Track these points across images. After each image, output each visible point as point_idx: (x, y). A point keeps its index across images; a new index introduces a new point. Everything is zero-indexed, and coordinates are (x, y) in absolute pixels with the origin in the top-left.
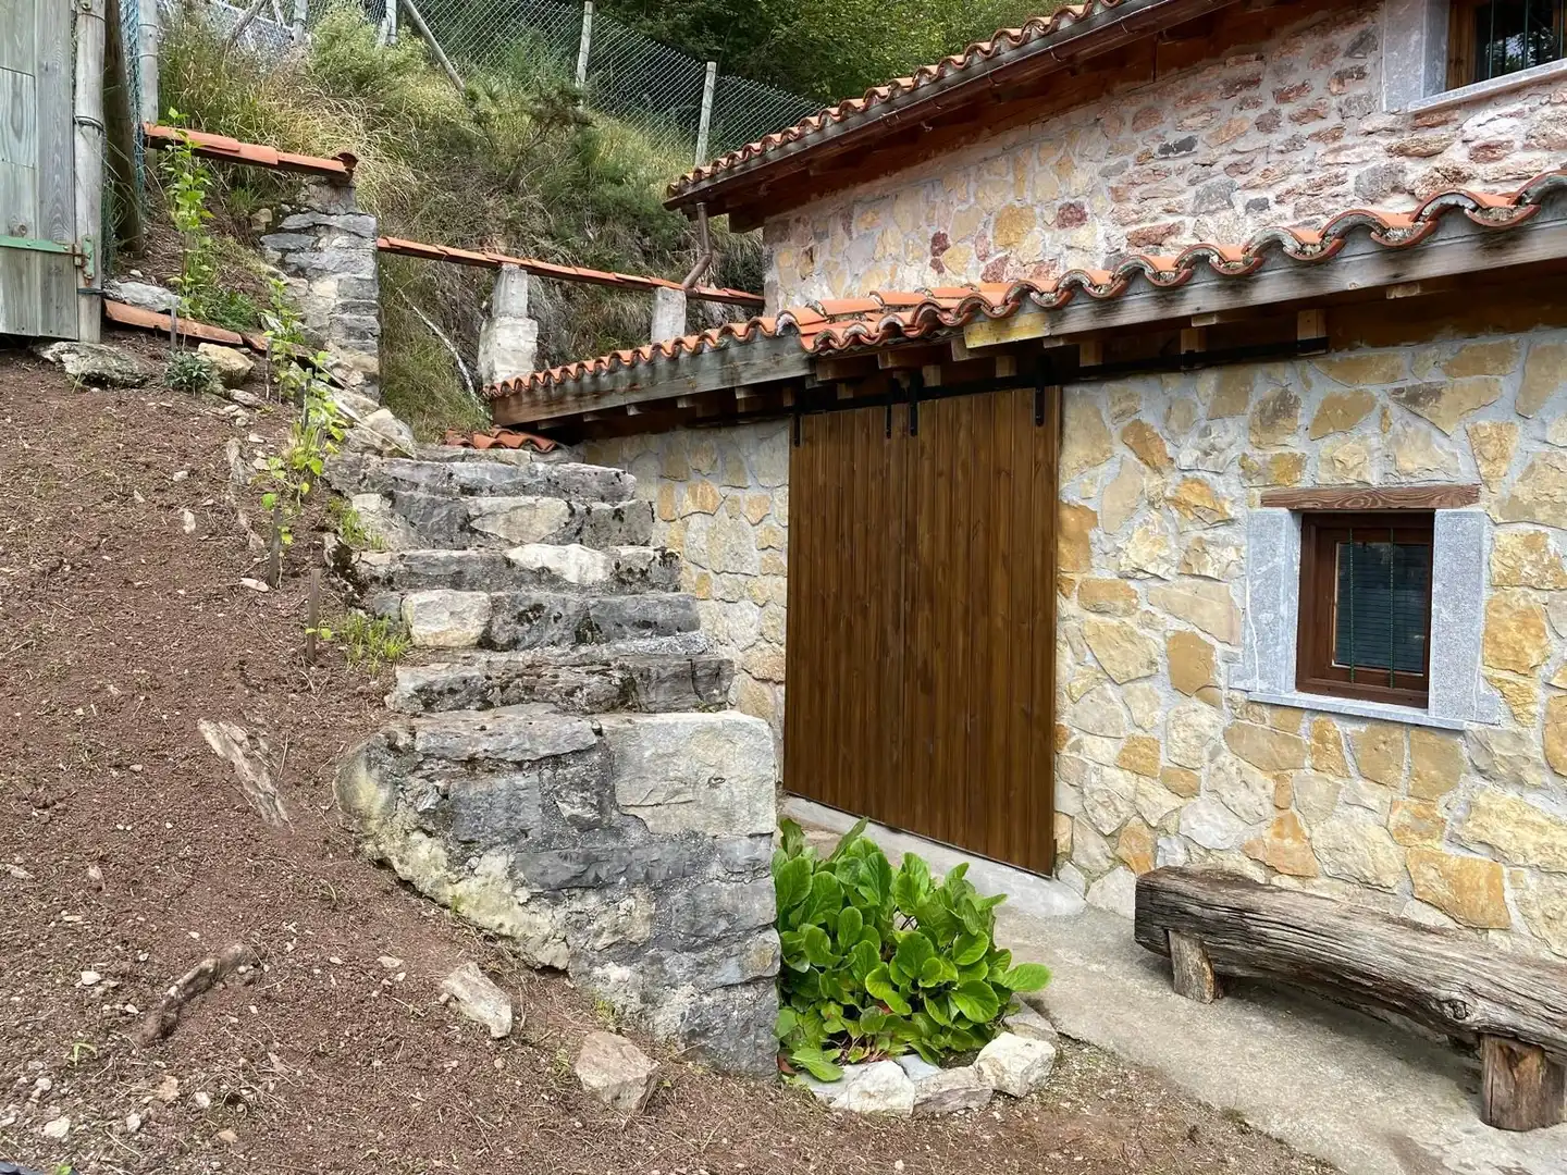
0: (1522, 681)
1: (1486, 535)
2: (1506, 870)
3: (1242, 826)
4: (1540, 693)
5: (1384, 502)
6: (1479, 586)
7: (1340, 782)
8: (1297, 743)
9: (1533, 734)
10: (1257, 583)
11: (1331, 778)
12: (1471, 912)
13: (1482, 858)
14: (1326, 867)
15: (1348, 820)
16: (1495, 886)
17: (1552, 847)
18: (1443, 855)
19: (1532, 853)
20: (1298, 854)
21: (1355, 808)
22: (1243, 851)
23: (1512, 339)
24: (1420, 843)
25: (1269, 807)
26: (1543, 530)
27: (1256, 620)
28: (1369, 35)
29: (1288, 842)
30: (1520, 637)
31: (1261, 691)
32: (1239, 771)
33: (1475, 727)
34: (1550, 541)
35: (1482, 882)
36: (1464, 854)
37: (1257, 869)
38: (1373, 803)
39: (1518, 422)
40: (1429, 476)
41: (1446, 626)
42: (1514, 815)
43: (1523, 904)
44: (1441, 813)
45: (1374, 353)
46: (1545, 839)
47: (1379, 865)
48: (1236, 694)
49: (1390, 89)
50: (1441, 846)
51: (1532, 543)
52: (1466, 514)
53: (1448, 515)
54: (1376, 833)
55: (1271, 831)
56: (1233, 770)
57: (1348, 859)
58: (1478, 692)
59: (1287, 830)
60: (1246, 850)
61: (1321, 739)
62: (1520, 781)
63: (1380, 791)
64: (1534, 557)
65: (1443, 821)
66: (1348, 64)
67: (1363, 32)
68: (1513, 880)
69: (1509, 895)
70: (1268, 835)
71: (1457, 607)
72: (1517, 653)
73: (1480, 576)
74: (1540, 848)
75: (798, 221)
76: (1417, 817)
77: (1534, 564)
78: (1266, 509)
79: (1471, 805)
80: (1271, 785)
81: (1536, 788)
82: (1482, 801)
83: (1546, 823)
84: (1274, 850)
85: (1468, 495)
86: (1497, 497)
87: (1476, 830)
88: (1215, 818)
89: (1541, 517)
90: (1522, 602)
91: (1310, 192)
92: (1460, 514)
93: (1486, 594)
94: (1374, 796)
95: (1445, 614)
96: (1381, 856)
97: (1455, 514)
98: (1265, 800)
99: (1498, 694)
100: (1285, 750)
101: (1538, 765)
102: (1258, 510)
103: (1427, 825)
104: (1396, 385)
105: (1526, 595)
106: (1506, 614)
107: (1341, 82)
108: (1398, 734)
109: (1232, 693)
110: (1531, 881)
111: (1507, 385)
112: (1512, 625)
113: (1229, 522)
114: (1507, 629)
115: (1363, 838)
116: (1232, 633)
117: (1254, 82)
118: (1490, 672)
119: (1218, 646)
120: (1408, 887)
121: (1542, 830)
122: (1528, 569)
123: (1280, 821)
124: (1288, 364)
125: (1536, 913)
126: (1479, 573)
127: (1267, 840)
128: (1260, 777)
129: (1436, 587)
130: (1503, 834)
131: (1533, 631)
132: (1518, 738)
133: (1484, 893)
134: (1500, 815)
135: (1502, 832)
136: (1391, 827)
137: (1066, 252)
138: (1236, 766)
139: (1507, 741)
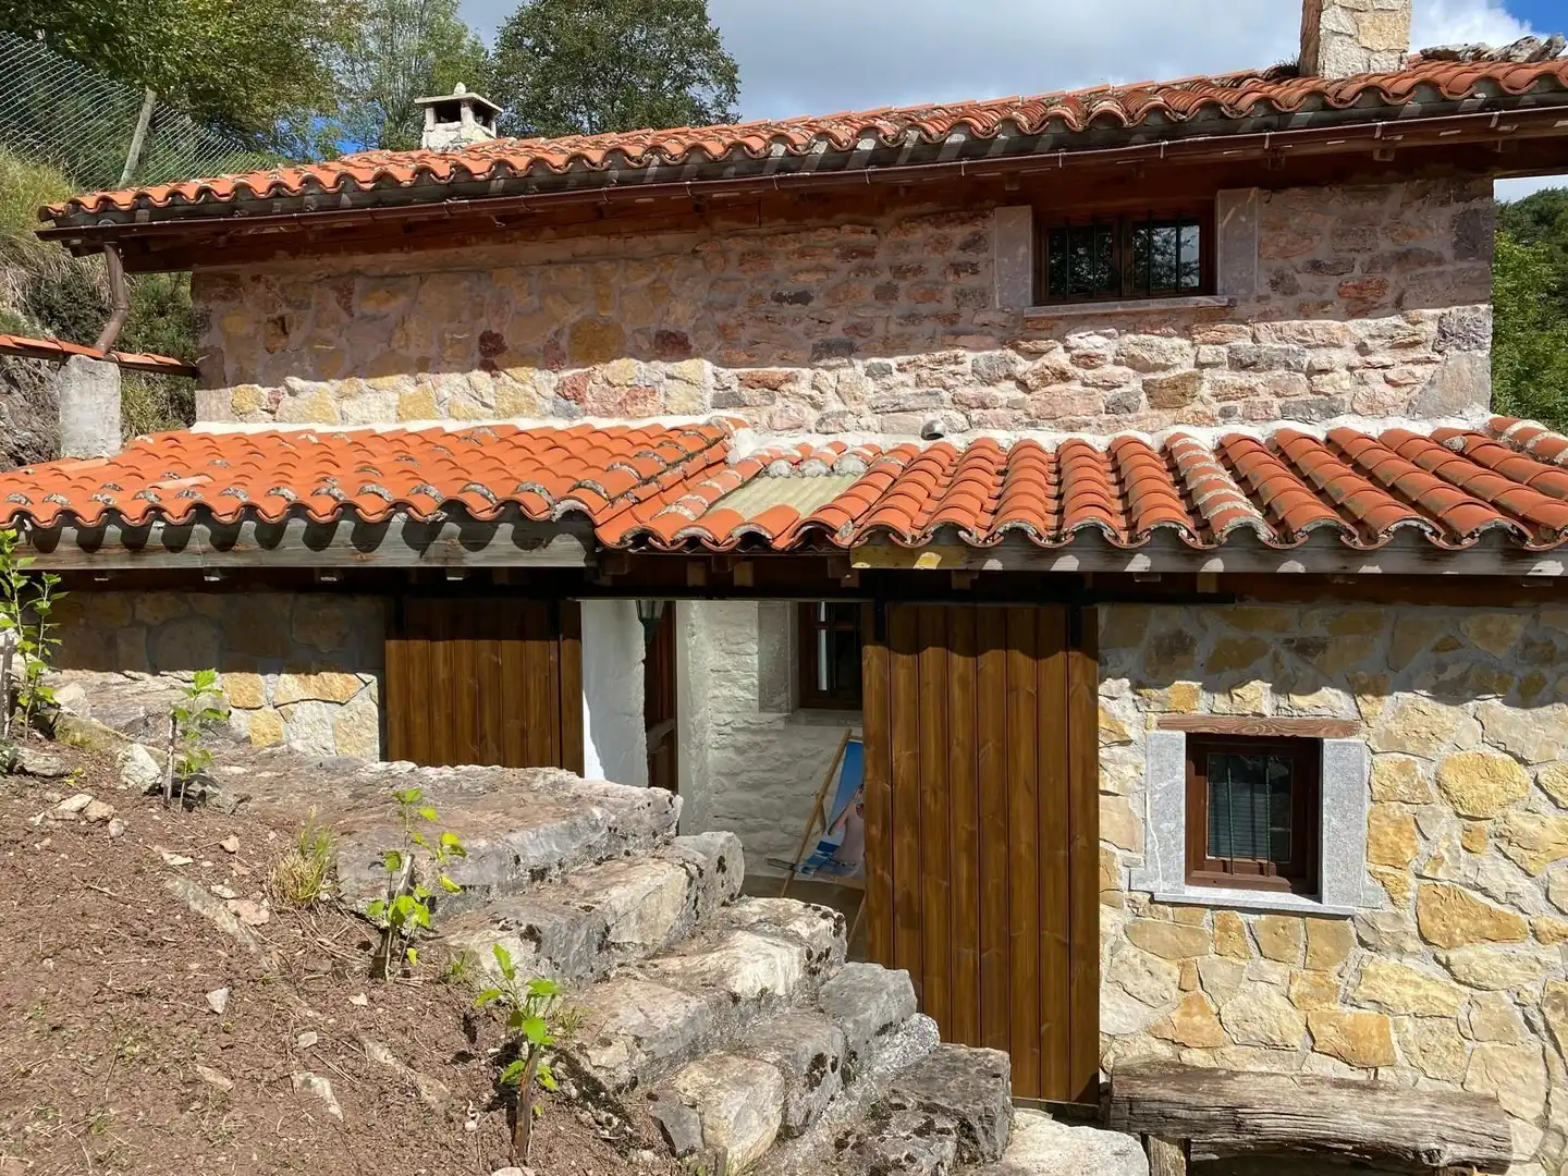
0: (1398, 873)
1: (1367, 761)
2: (1390, 1019)
3: (1147, 1010)
4: (1413, 882)
5: (1277, 730)
6: (1362, 800)
7: (1243, 963)
8: (1201, 933)
9: (1409, 914)
10: (1157, 796)
11: (1235, 960)
12: (1365, 1057)
13: (1370, 1012)
14: (1234, 1037)
15: (1254, 996)
16: (1383, 1034)
17: (1427, 998)
18: (1339, 1014)
19: (1411, 1004)
20: (1207, 1029)
21: (1259, 984)
22: (1149, 1032)
23: (1382, 609)
24: (1318, 1007)
25: (1175, 991)
26: (1412, 758)
27: (1157, 829)
28: (981, 237)
29: (1197, 1019)
30: (1397, 839)
31: (1165, 891)
32: (1143, 962)
33: (1362, 911)
34: (1418, 767)
35: (1374, 1032)
36: (1355, 1010)
37: (1164, 1047)
38: (1275, 978)
39: (1390, 674)
40: (1318, 711)
41: (1336, 831)
42: (1396, 977)
43: (1404, 1044)
44: (1335, 980)
45: (1266, 608)
46: (1421, 992)
47: (1284, 1030)
48: (1138, 895)
49: (1002, 290)
50: (1337, 1007)
51: (1403, 768)
52: (1349, 744)
53: (1335, 744)
54: (1279, 1002)
55: (1179, 1011)
56: (1137, 961)
57: (1256, 1027)
58: (1364, 882)
59: (1195, 1010)
60: (1154, 1032)
61: (1225, 928)
62: (1401, 951)
63: (1281, 968)
64: (1405, 779)
65: (1338, 986)
66: (962, 257)
67: (975, 234)
68: (1396, 1026)
69: (1394, 1038)
70: (1176, 1016)
71: (1344, 817)
72: (1394, 852)
73: (1363, 793)
74: (1417, 1000)
75: (256, 279)
76: (1316, 985)
77: (1407, 785)
78: (1162, 732)
79: (1361, 973)
80: (1177, 972)
81: (1413, 954)
82: (1371, 968)
83: (1420, 980)
84: (1182, 1028)
85: (1348, 729)
86: (1375, 731)
87: (1367, 991)
88: (1118, 1005)
89: (1410, 749)
90: (1397, 813)
91: (931, 366)
92: (1345, 744)
93: (1368, 805)
94: (1276, 973)
95: (1334, 822)
96: (1285, 1022)
97: (1340, 744)
98: (1171, 985)
99: (1379, 884)
100: (1189, 940)
101: (1413, 937)
102: (1153, 732)
103: (1323, 992)
104: (1286, 636)
105: (1400, 807)
106: (1385, 821)
107: (957, 273)
108: (1295, 920)
109: (1134, 894)
110: (1408, 1023)
111: (1380, 644)
112: (1390, 830)
113: (1126, 743)
114: (1387, 834)
115: (1268, 1008)
116: (1133, 840)
117: (868, 253)
118: (1372, 867)
119: (1118, 852)
120: (1310, 1043)
121: (1418, 986)
122: (1401, 788)
123: (1187, 1002)
124: (1182, 608)
125: (1414, 1049)
126: (1361, 790)
127: (1176, 1021)
128: (1165, 965)
129: (1326, 801)
130: (1388, 992)
131: (1407, 835)
132: (1397, 917)
133: (1376, 1040)
134: (1387, 978)
135: (1388, 990)
136: (1293, 997)
137: (666, 381)
138: (1139, 957)
139: (1389, 920)
